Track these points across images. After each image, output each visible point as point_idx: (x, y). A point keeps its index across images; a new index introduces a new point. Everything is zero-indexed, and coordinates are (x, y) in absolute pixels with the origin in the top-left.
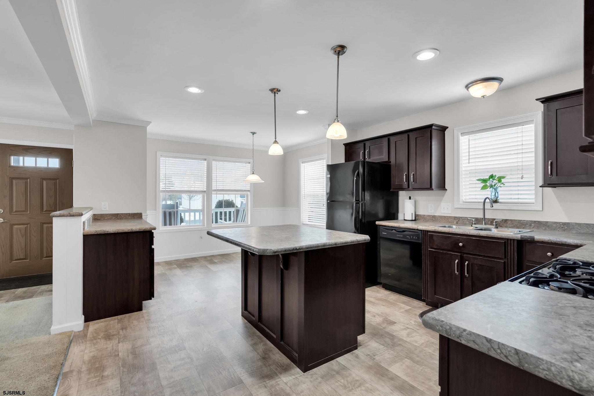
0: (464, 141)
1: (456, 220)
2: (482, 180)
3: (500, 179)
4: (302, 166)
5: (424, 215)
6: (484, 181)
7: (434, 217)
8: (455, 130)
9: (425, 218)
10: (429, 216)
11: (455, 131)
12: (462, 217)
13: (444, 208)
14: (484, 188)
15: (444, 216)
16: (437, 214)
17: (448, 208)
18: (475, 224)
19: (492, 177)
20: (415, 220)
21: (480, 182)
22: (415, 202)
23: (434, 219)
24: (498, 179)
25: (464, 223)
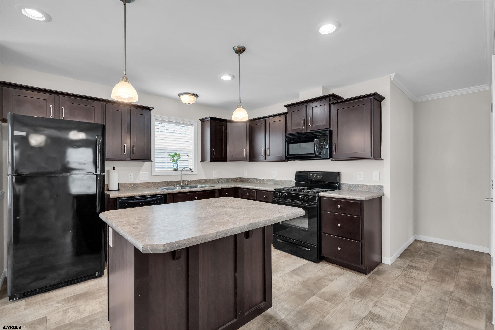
1: (154, 184)
5: (125, 184)
7: (135, 184)
9: (126, 187)
10: (130, 184)
13: (143, 176)
15: (144, 183)
16: (137, 181)
17: (146, 176)
18: (176, 185)
20: (119, 190)
21: (170, 157)
23: (135, 186)
25: (159, 186)
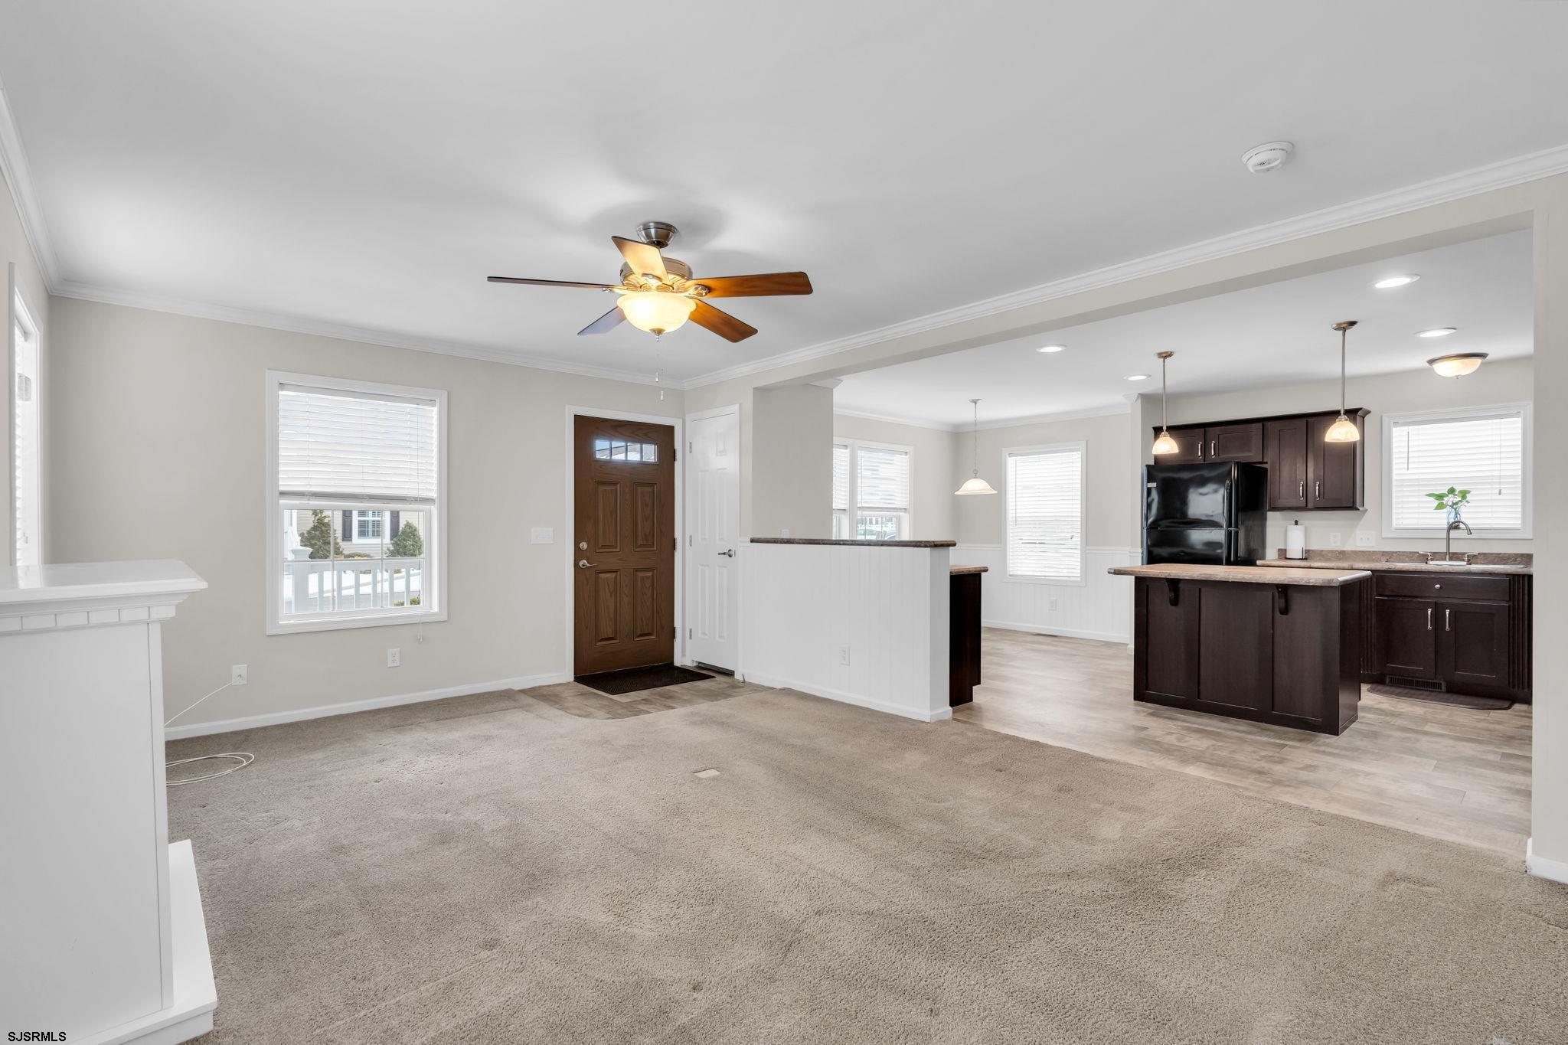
0: (1400, 436)
1: (1386, 556)
2: (1436, 495)
3: (1464, 494)
4: (1011, 462)
5: (1323, 551)
6: (1440, 497)
7: (1342, 552)
8: (1383, 417)
9: (1323, 556)
10: (1332, 551)
11: (1385, 420)
12: (1396, 552)
13: (1361, 538)
14: (1440, 506)
15: (1363, 551)
16: (1348, 548)
17: (1368, 539)
18: (1432, 560)
19: (1452, 491)
20: (1305, 559)
21: (1432, 498)
22: (1306, 528)
24: (1461, 495)
